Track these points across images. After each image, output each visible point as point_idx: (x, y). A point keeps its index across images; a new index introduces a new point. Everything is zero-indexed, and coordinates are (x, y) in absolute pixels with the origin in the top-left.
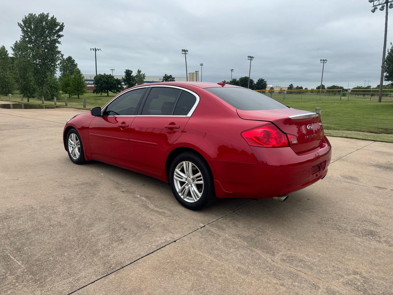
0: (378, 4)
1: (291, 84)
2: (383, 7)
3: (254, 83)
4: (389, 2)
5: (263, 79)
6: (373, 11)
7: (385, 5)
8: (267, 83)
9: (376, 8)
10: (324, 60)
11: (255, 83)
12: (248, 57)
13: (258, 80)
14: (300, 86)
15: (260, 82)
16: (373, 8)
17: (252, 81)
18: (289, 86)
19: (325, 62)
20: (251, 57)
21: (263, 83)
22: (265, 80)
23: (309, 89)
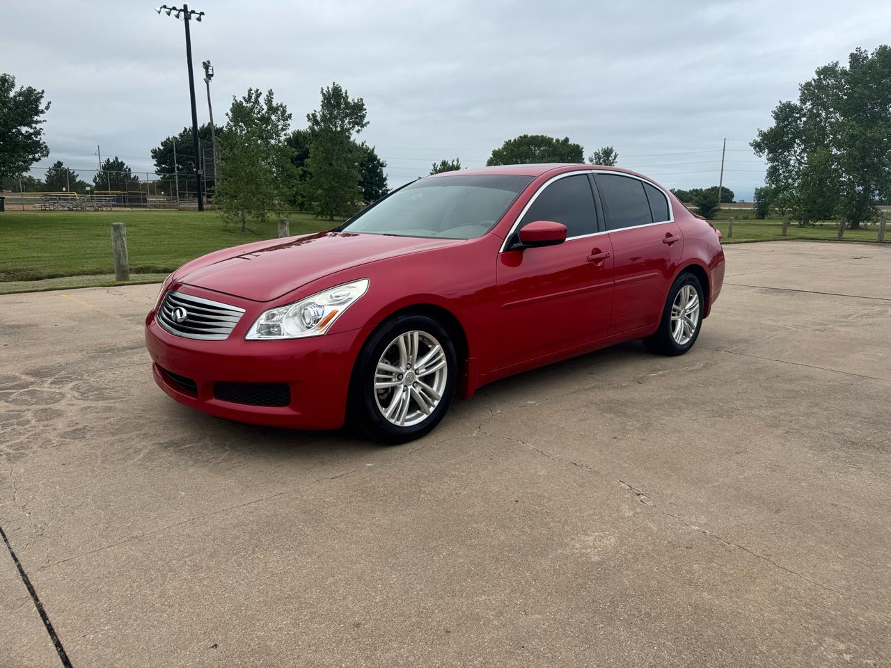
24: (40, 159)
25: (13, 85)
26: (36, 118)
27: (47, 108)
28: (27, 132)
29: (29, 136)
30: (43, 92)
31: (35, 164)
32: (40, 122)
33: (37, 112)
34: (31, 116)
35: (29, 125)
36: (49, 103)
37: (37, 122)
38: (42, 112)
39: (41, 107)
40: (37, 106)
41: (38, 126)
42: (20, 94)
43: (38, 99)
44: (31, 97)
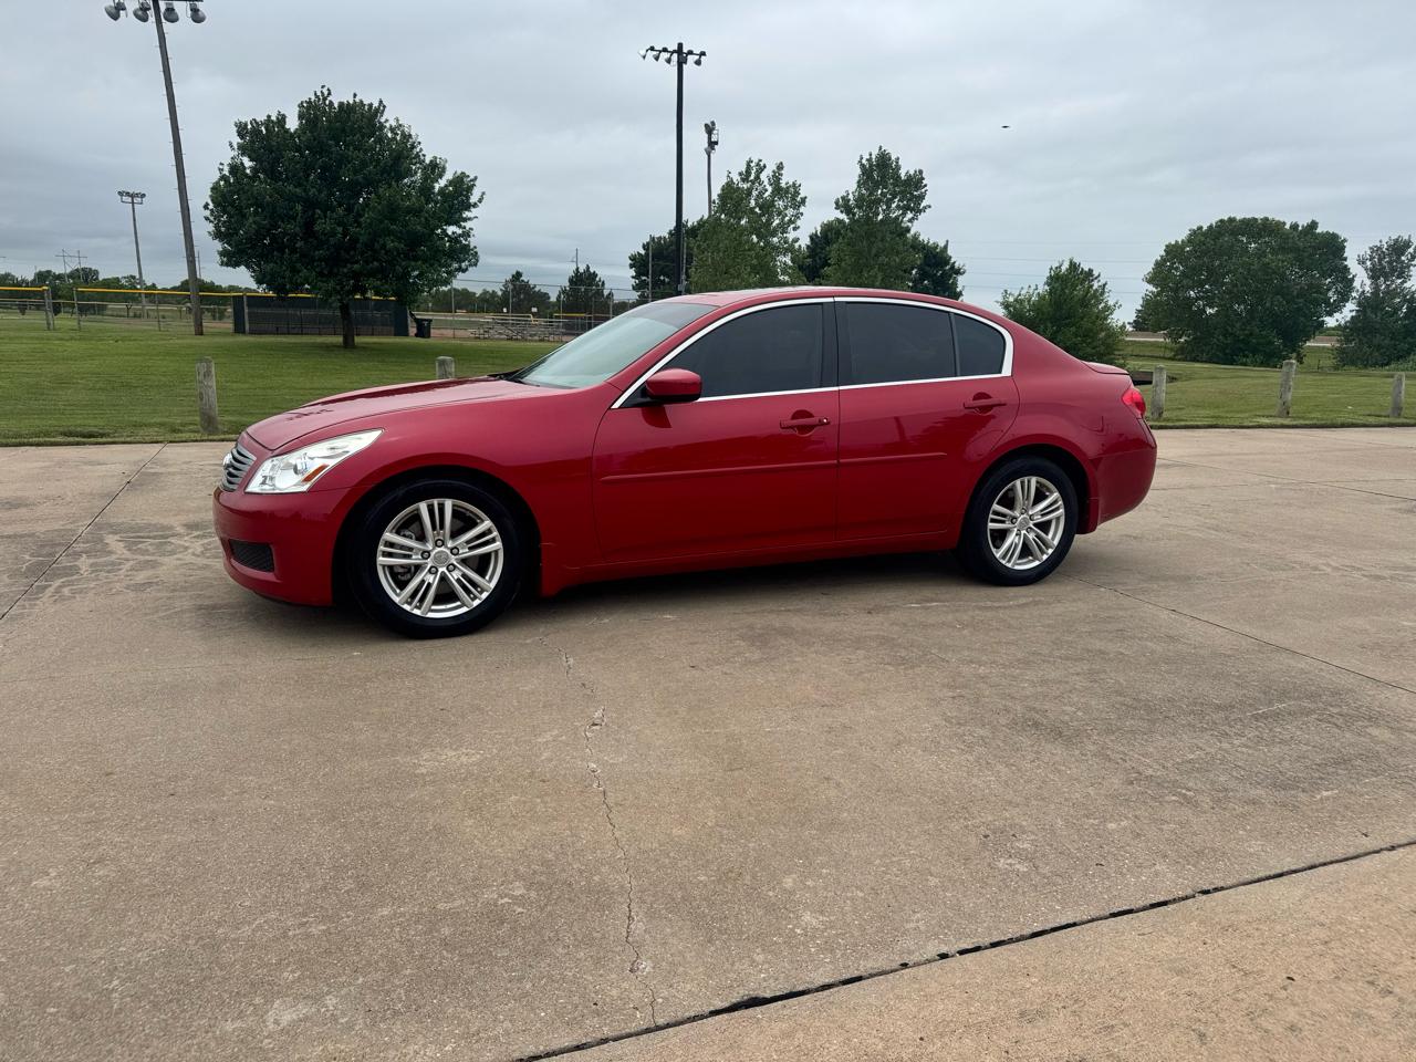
2: (144, 9)
6: (114, 15)
7: (150, 3)
9: (121, 8)
24: (467, 269)
25: (443, 169)
26: (466, 214)
27: (480, 201)
28: (453, 233)
29: (455, 239)
30: (476, 178)
31: (460, 275)
32: (470, 219)
33: (468, 207)
34: (460, 213)
35: (458, 223)
36: (483, 193)
37: (465, 220)
38: (475, 205)
39: (473, 199)
40: (468, 198)
41: (468, 225)
42: (451, 183)
43: (470, 189)
44: (462, 186)
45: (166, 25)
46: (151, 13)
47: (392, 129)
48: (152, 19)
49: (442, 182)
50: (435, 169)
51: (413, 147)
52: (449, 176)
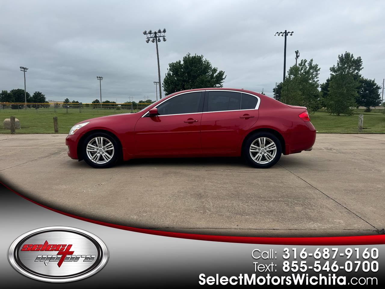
0: (150, 37)
1: (67, 99)
2: (154, 40)
3: (30, 96)
4: (157, 37)
5: (40, 92)
6: (148, 42)
7: (155, 38)
8: (45, 97)
9: (149, 40)
10: (100, 77)
11: (32, 96)
12: (21, 67)
13: (34, 94)
14: (76, 101)
15: (37, 95)
16: (147, 39)
17: (28, 95)
18: (65, 100)
19: (101, 79)
20: (24, 68)
21: (40, 96)
22: (42, 94)
23: (84, 103)
25: (217, 70)
27: (225, 77)
28: (218, 86)
30: (224, 72)
32: (222, 82)
33: (222, 79)
34: (220, 81)
35: (219, 84)
36: (226, 76)
37: (221, 83)
38: (224, 79)
39: (223, 77)
40: (222, 77)
41: (222, 84)
43: (223, 74)
44: (221, 74)
45: (158, 43)
46: (155, 40)
47: (205, 62)
48: (155, 42)
49: (217, 74)
50: (215, 70)
51: (209, 65)
52: (218, 72)
